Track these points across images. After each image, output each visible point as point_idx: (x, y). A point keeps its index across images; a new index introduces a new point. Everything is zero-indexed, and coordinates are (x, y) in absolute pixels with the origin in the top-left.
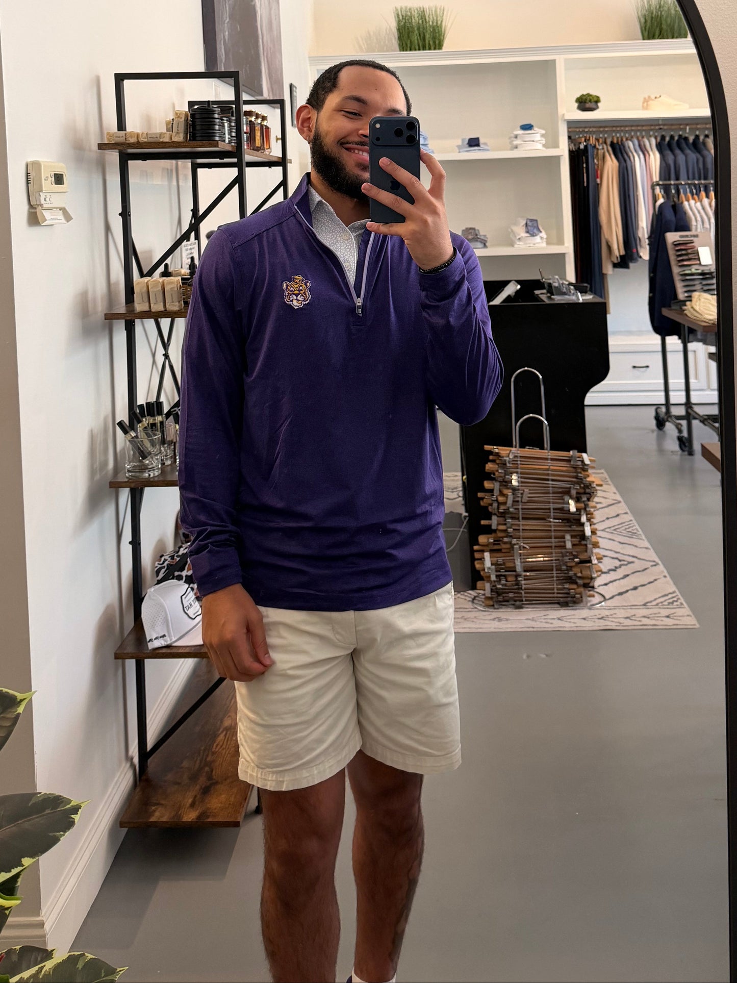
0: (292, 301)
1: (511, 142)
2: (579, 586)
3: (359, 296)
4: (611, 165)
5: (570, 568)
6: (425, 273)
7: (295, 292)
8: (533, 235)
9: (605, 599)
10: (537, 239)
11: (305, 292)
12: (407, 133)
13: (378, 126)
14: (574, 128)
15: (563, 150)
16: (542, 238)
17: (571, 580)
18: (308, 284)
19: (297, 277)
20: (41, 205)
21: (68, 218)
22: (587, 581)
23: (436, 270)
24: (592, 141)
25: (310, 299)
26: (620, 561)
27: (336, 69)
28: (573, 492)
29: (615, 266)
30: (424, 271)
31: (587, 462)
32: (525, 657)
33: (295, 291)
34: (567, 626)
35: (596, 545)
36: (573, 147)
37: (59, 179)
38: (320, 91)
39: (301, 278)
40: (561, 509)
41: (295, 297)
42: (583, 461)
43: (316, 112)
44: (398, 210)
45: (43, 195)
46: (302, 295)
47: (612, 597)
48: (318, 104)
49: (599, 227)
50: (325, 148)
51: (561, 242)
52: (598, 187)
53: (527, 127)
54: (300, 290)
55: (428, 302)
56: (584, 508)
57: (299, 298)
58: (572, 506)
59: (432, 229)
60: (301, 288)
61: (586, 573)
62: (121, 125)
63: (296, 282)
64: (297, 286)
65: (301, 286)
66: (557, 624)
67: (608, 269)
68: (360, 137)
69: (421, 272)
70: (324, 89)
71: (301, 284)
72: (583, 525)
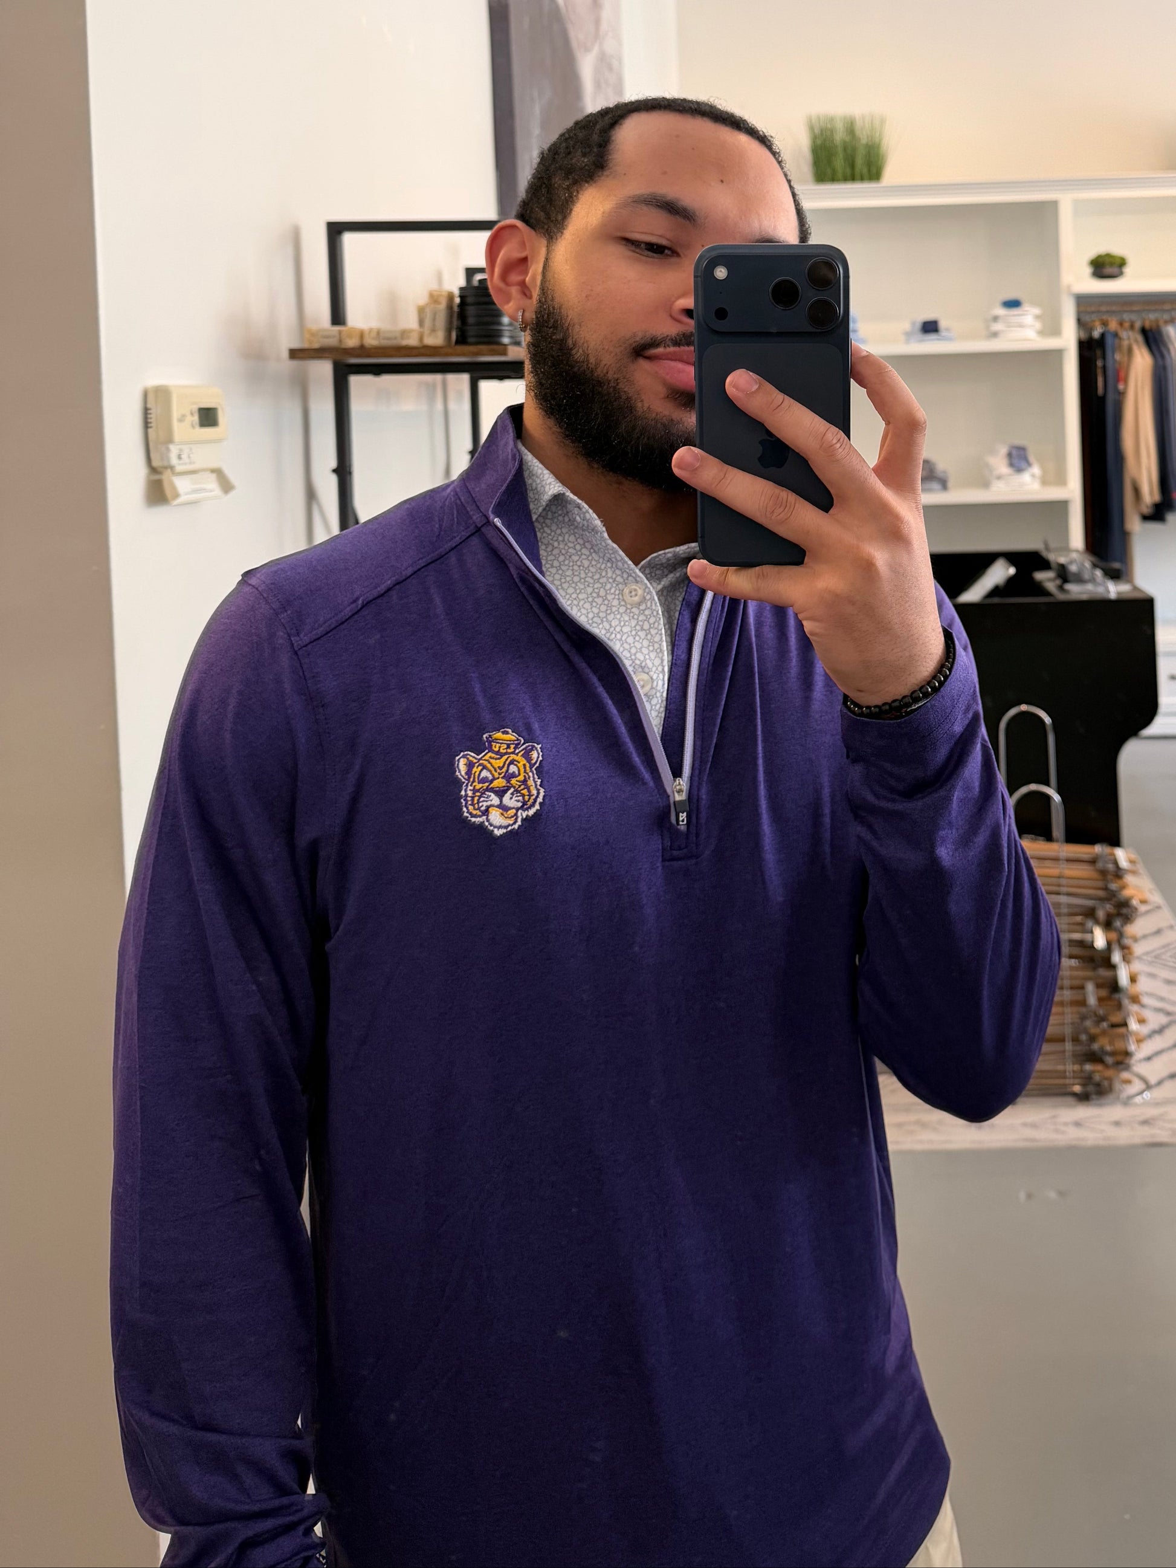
0: (486, 812)
1: (988, 327)
2: (1107, 1066)
3: (677, 773)
4: (1141, 363)
5: (1093, 1038)
6: (862, 715)
7: (495, 784)
8: (1019, 470)
9: (1149, 1087)
10: (1026, 477)
11: (525, 782)
12: (809, 296)
13: (721, 273)
14: (1086, 304)
15: (1068, 340)
16: (1033, 476)
17: (1095, 1057)
18: (534, 755)
19: (499, 735)
20: (172, 468)
21: (226, 486)
22: (1120, 1058)
23: (897, 709)
24: (1113, 325)
25: (540, 799)
26: (1168, 1014)
27: (607, 119)
28: (1101, 914)
29: (1146, 518)
30: (860, 707)
31: (1124, 863)
32: (1022, 1196)
33: (494, 779)
34: (1089, 1137)
35: (1135, 999)
36: (1084, 336)
37: (208, 417)
38: (557, 180)
39: (511, 736)
40: (1081, 944)
41: (495, 800)
42: (1116, 863)
43: (544, 242)
44: (782, 531)
45: (174, 450)
46: (517, 791)
47: (1160, 1083)
48: (548, 217)
49: (1120, 458)
50: (578, 354)
51: (1061, 480)
52: (1121, 396)
53: (1013, 304)
54: (509, 777)
55: (870, 798)
56: (1119, 942)
57: (507, 800)
58: (1100, 940)
59: (887, 587)
60: (513, 769)
61: (1119, 1045)
62: (338, 316)
63: (497, 753)
64: (500, 763)
65: (512, 762)
66: (1073, 1135)
67: (1134, 525)
68: (679, 321)
69: (853, 712)
70: (569, 172)
71: (513, 756)
72: (1113, 967)
